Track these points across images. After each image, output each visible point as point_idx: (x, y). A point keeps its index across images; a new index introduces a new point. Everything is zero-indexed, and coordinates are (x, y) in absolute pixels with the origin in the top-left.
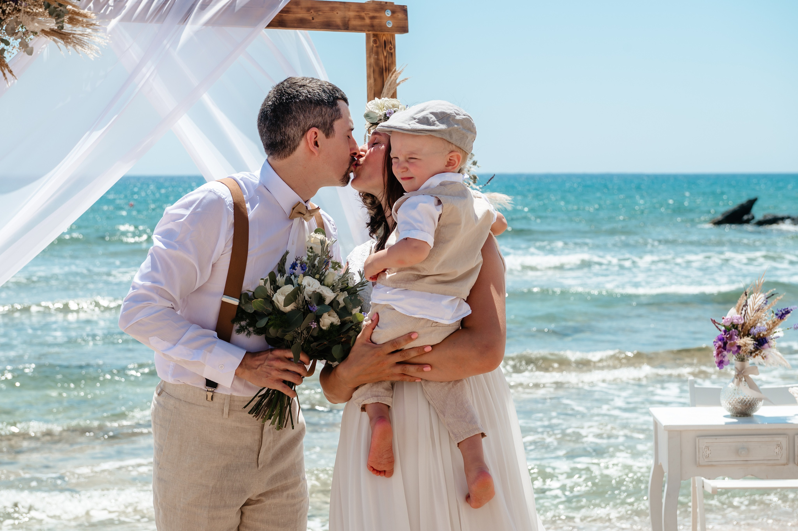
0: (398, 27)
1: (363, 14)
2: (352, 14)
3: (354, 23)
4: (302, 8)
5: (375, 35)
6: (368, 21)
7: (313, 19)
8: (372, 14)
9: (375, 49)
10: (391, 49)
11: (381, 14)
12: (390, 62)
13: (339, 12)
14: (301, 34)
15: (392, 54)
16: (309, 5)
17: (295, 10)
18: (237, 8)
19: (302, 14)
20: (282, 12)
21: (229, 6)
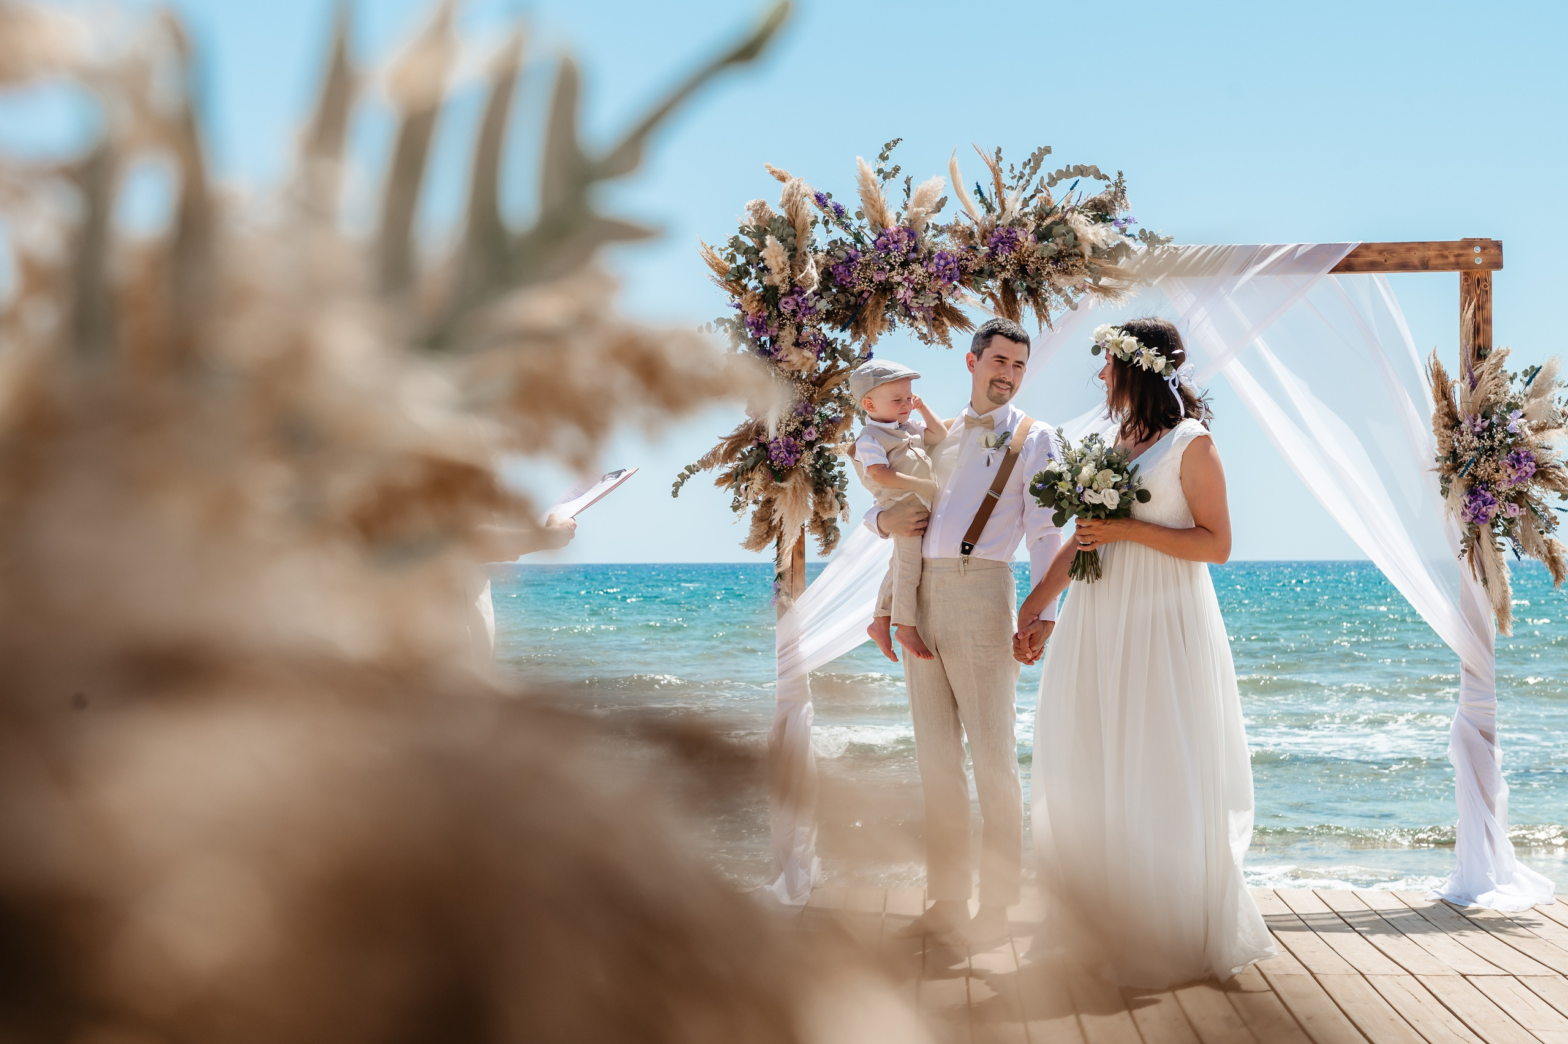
0: (1489, 263)
1: (1446, 253)
2: (1432, 253)
3: (1434, 262)
4: (1373, 251)
5: (1465, 273)
6: (1452, 259)
7: (1386, 261)
8: (1456, 252)
9: (1466, 287)
10: (1485, 286)
11: (1469, 251)
12: (1484, 299)
13: (1417, 253)
14: (1376, 277)
15: (1487, 291)
16: (1382, 248)
17: (1365, 253)
18: (1297, 255)
19: (1373, 257)
20: (1349, 256)
21: (1288, 255)
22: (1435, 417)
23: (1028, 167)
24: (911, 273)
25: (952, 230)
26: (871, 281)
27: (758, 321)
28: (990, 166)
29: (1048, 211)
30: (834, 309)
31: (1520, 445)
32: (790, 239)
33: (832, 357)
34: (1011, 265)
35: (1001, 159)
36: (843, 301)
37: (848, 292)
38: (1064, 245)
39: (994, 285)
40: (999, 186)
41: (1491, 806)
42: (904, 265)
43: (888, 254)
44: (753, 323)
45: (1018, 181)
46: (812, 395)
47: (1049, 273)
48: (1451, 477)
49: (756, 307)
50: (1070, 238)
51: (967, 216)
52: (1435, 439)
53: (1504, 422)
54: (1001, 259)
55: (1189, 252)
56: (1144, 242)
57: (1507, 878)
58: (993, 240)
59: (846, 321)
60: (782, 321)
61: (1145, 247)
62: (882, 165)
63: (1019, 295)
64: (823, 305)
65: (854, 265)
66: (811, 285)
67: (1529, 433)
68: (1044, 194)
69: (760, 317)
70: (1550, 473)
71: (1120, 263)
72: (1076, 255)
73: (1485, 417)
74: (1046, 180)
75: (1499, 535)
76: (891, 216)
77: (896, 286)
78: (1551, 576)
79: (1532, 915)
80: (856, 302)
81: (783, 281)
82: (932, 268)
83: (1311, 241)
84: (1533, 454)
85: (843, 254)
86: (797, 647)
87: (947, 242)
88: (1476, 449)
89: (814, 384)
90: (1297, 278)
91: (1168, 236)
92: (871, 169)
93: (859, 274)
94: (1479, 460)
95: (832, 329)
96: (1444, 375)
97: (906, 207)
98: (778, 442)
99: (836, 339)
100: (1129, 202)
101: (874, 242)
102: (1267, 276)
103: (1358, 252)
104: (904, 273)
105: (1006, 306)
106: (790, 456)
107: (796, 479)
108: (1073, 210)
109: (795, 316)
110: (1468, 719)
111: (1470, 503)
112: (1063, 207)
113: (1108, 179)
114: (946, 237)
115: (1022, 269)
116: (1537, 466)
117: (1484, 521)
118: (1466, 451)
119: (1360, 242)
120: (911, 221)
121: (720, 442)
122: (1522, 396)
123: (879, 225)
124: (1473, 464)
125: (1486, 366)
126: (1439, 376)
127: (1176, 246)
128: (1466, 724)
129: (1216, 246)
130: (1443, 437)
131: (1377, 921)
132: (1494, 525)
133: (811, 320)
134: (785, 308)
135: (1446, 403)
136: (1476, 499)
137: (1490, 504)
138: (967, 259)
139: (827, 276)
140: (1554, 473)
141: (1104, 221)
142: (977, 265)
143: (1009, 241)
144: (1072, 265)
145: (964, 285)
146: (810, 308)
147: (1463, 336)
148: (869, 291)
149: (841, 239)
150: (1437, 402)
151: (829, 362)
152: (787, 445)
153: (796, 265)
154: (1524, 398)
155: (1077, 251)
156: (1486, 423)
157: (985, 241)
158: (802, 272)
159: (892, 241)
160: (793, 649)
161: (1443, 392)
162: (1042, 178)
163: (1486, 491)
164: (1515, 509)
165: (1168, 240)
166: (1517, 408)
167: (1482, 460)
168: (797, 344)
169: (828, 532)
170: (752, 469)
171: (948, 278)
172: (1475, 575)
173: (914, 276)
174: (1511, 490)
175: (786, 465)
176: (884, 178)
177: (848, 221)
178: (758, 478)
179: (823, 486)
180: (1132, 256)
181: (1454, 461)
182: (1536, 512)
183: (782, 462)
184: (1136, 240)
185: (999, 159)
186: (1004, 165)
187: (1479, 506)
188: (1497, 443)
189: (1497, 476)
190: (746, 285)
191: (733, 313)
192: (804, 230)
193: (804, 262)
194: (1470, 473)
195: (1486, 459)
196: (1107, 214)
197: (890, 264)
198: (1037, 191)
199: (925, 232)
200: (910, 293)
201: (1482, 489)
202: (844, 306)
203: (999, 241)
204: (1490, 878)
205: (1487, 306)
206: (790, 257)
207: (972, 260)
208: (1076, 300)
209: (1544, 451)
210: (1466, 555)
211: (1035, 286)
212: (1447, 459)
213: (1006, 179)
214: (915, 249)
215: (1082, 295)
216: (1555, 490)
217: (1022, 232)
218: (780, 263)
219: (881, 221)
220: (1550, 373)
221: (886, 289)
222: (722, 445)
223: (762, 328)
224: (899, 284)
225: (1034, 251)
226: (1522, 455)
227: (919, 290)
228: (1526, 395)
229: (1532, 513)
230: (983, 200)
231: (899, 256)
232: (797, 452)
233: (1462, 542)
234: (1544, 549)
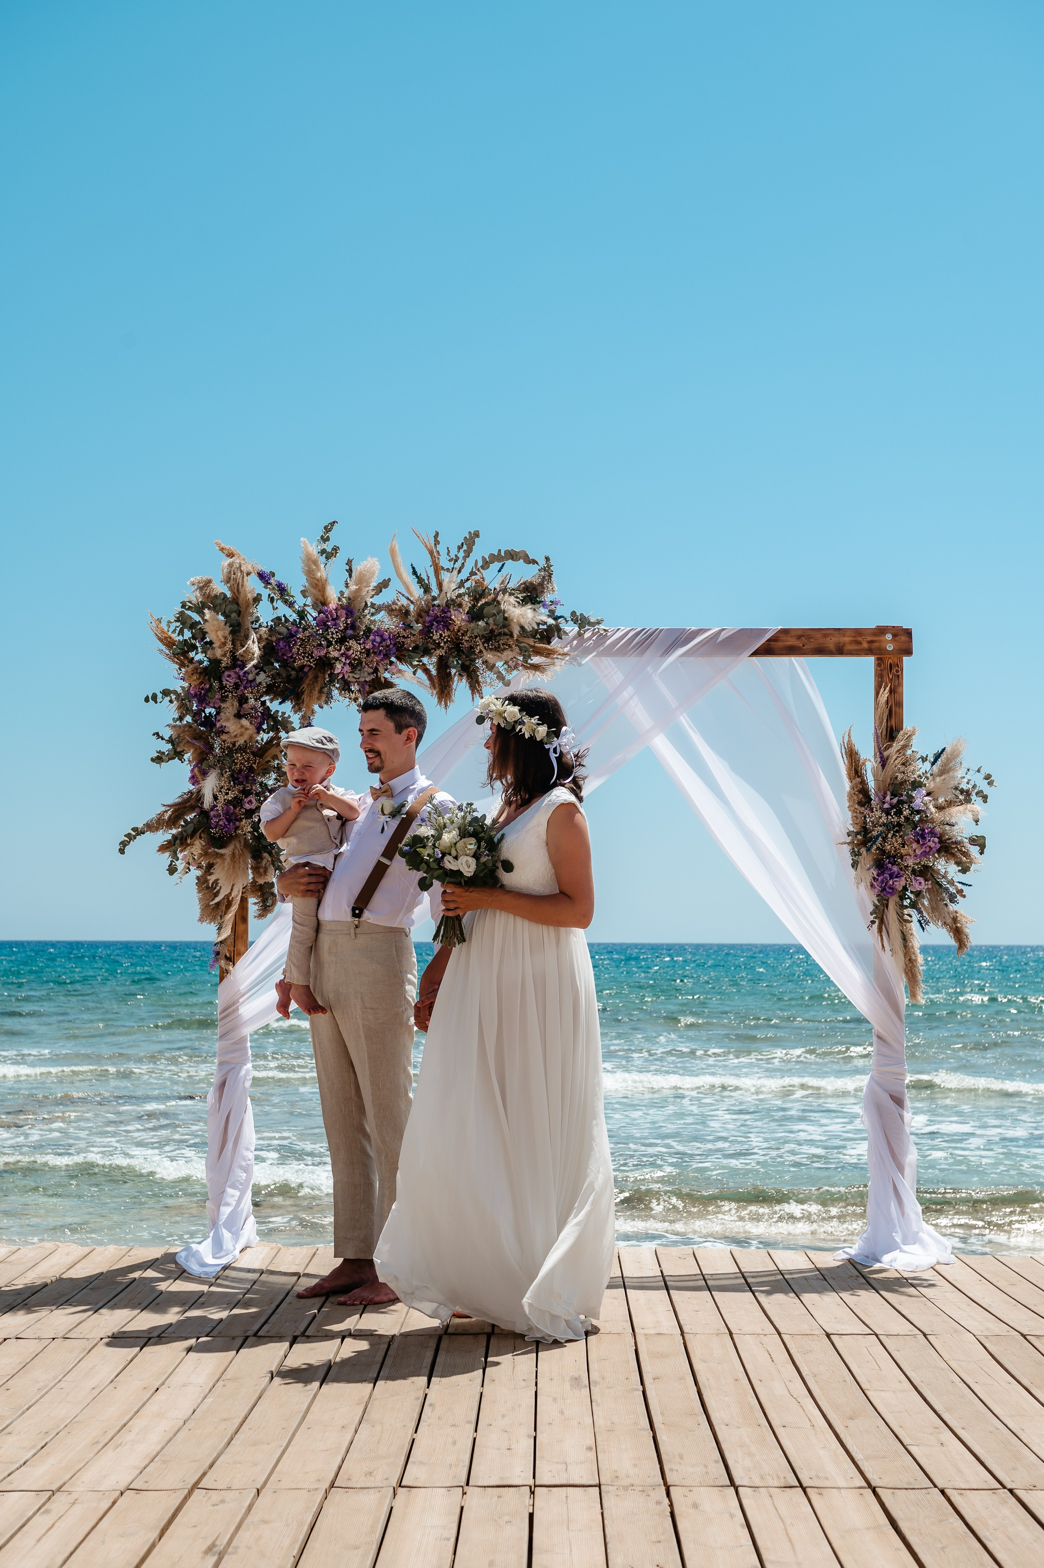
0: (900, 650)
1: (860, 639)
2: (847, 639)
3: (849, 647)
4: (792, 636)
5: (878, 659)
6: (865, 645)
7: (804, 646)
8: (870, 639)
9: (882, 672)
10: (897, 671)
11: (882, 638)
12: (896, 683)
13: (833, 639)
14: (796, 661)
15: (898, 676)
16: (800, 633)
17: (784, 638)
18: (720, 639)
19: (791, 641)
20: (769, 640)
21: (712, 638)
22: (850, 796)
23: (462, 551)
24: (348, 649)
25: (390, 609)
26: (312, 657)
27: (201, 693)
28: (428, 550)
29: (480, 592)
30: (275, 683)
31: (926, 822)
32: (234, 615)
33: (275, 729)
34: (445, 643)
35: (439, 543)
36: (284, 675)
37: (290, 667)
38: (495, 624)
39: (430, 662)
40: (437, 569)
41: (901, 1168)
42: (342, 641)
43: (327, 630)
44: (196, 695)
45: (454, 564)
46: (251, 766)
47: (481, 651)
48: (861, 851)
49: (198, 679)
50: (499, 618)
51: (403, 595)
52: (850, 814)
53: (911, 799)
54: (435, 637)
55: (619, 634)
56: (575, 623)
57: (912, 1238)
58: (428, 619)
59: (287, 693)
60: (224, 693)
61: (577, 629)
62: (325, 546)
63: (453, 671)
64: (262, 678)
65: (294, 640)
66: (252, 659)
67: (933, 810)
68: (477, 577)
69: (202, 689)
70: (953, 848)
71: (552, 643)
72: (505, 634)
73: (894, 795)
74: (480, 564)
75: (906, 907)
76: (333, 594)
77: (333, 661)
78: (955, 946)
79: (929, 1275)
80: (298, 676)
81: (224, 655)
82: (369, 646)
83: (733, 626)
84: (938, 830)
85: (283, 630)
86: (237, 1009)
87: (386, 620)
88: (884, 824)
89: (254, 754)
90: (720, 661)
91: (599, 618)
92: (314, 549)
93: (299, 649)
94: (887, 835)
95: (271, 701)
96: (857, 753)
97: (347, 586)
98: (218, 810)
99: (277, 711)
100: (555, 585)
101: (315, 619)
102: (692, 659)
103: (778, 637)
104: (341, 648)
105: (440, 681)
106: (229, 824)
107: (235, 845)
108: (504, 591)
109: (237, 689)
110: (880, 1085)
111: (878, 875)
112: (495, 589)
113: (537, 563)
114: (382, 615)
115: (456, 647)
116: (941, 841)
117: (892, 894)
118: (876, 827)
119: (780, 628)
120: (349, 599)
121: (164, 809)
122: (928, 775)
123: (321, 603)
124: (880, 839)
125: (896, 746)
126: (852, 755)
127: (606, 628)
128: (877, 1088)
129: (644, 629)
130: (856, 813)
131: (778, 1281)
132: (902, 898)
133: (252, 693)
134: (227, 681)
135: (859, 780)
136: (883, 873)
137: (897, 877)
138: (404, 637)
139: (269, 650)
140: (957, 847)
141: (533, 604)
142: (414, 642)
143: (444, 621)
144: (503, 644)
145: (401, 661)
146: (251, 681)
147: (877, 718)
148: (309, 666)
149: (284, 616)
150: (851, 779)
151: (271, 734)
152: (227, 814)
153: (238, 640)
154: (931, 778)
155: (506, 630)
156: (895, 801)
157: (420, 620)
158: (243, 646)
159: (330, 619)
160: (234, 1011)
161: (856, 770)
162: (476, 561)
163: (893, 865)
164: (920, 883)
165: (599, 623)
166: (921, 787)
167: (890, 836)
168: (239, 716)
169: (265, 897)
170: (192, 835)
171: (384, 655)
172: (883, 945)
173: (351, 651)
174: (917, 864)
175: (226, 832)
176: (327, 558)
177: (291, 599)
178: (197, 846)
179: (261, 852)
180: (563, 637)
181: (865, 836)
182: (941, 886)
183: (222, 829)
184: (567, 621)
185: (437, 542)
186: (442, 548)
187: (887, 879)
188: (902, 819)
189: (903, 851)
190: (193, 658)
191: (178, 685)
192: (248, 607)
193: (247, 637)
194: (878, 848)
195: (894, 835)
196: (537, 596)
197: (326, 639)
198: (472, 573)
199: (363, 610)
200: (347, 668)
201: (889, 863)
202: (285, 680)
203: (434, 620)
204: (896, 1238)
205: (899, 690)
206: (232, 632)
207: (408, 637)
208: (508, 677)
209: (947, 828)
210: (875, 926)
211: (467, 663)
212: (857, 833)
213: (444, 562)
214: (353, 626)
215: (515, 672)
216: (956, 863)
217: (456, 612)
218: (221, 637)
219: (322, 599)
220: (955, 755)
221: (326, 664)
222: (166, 811)
223: (205, 699)
224: (337, 659)
225: (468, 630)
226: (926, 831)
227: (356, 665)
228: (931, 775)
229: (937, 886)
230: (420, 580)
231: (337, 632)
232: (237, 820)
233: (871, 914)
234: (949, 921)
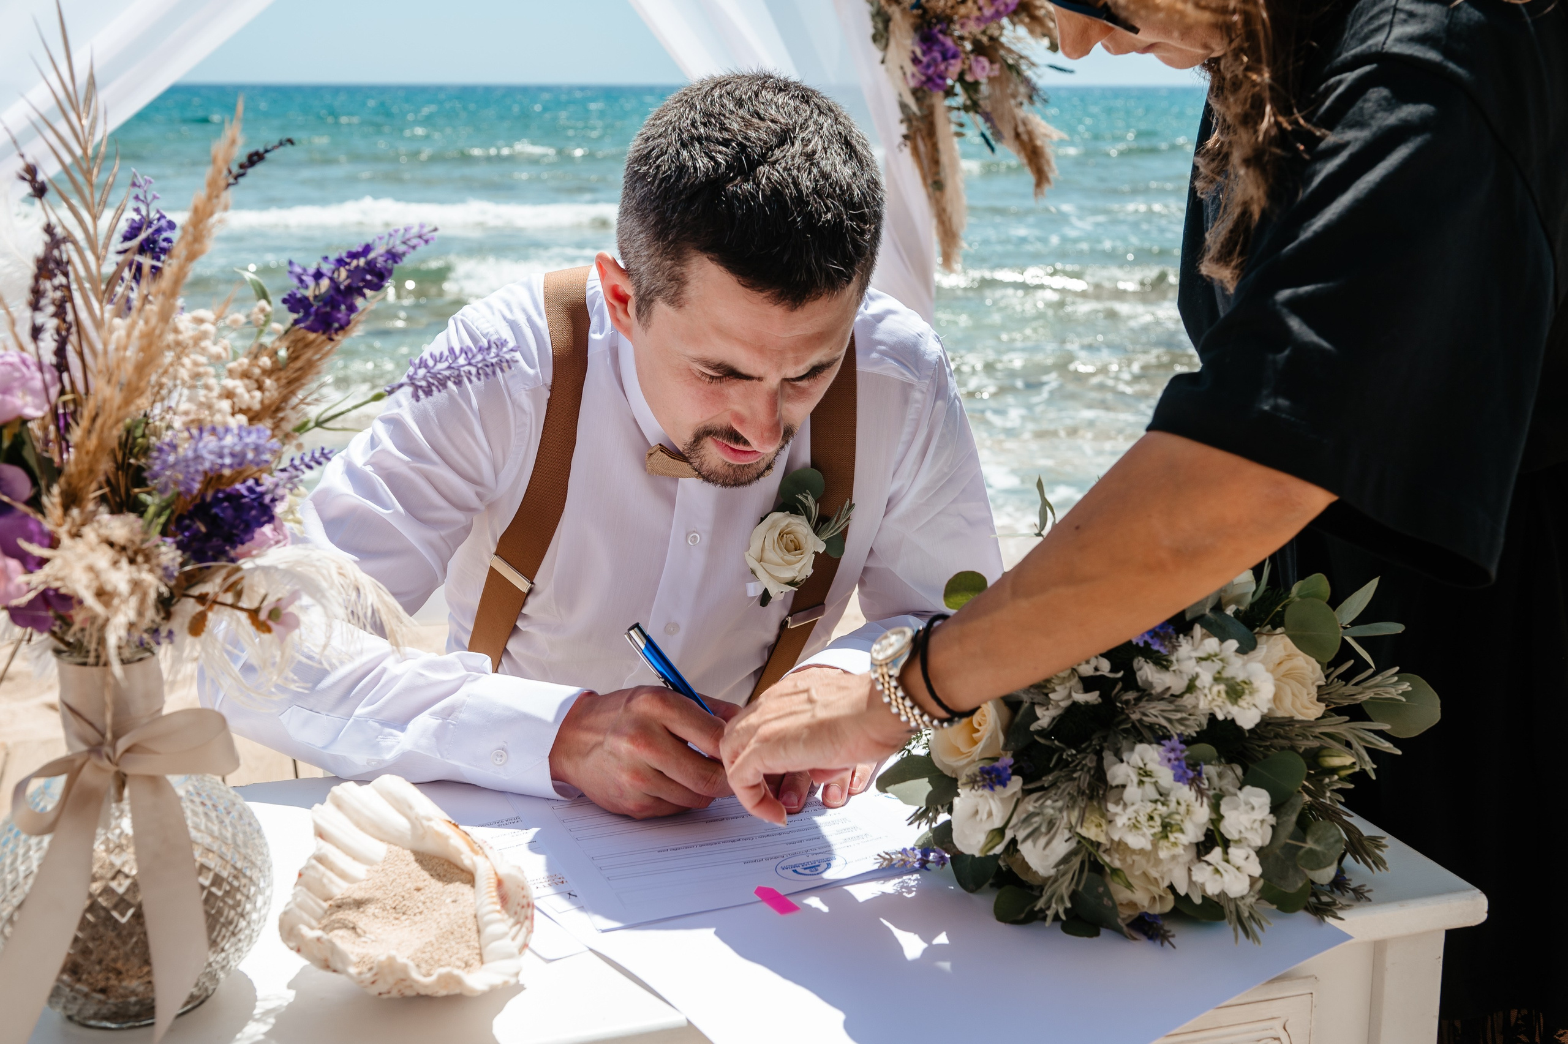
78: (1029, 177)
111: (924, 53)
117: (938, 86)
136: (930, 49)
137: (952, 57)
163: (943, 32)
164: (983, 68)
182: (1014, 72)
187: (934, 60)
189: (961, 11)
201: (942, 32)
210: (910, 143)
216: (1044, 35)
229: (1008, 74)
233: (902, 122)
234: (1022, 133)
